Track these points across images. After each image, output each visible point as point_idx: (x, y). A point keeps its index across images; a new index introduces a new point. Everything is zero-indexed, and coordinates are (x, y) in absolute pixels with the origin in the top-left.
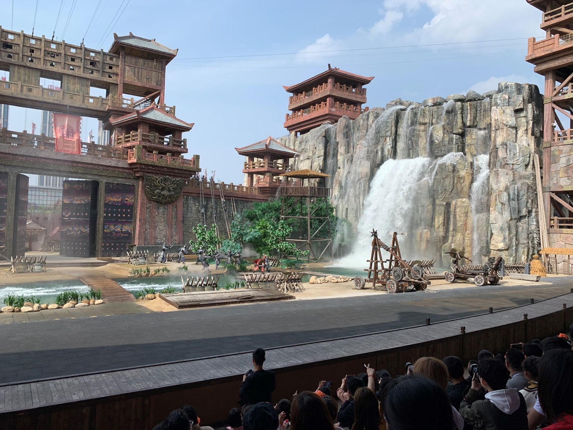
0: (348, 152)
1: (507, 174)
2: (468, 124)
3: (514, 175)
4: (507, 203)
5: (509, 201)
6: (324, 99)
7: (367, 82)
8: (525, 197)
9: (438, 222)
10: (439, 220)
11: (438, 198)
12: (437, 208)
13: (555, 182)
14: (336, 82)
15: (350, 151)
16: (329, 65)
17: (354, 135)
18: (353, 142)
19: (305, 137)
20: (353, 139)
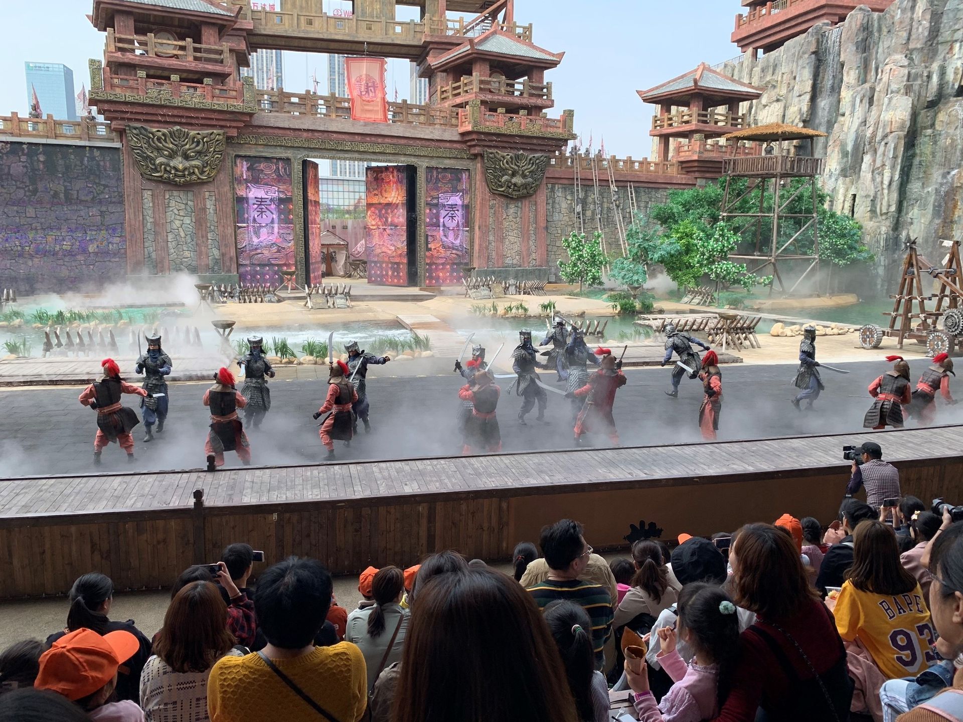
0: (865, 81)
15: (868, 77)
18: (876, 59)
19: (773, 57)
20: (877, 53)
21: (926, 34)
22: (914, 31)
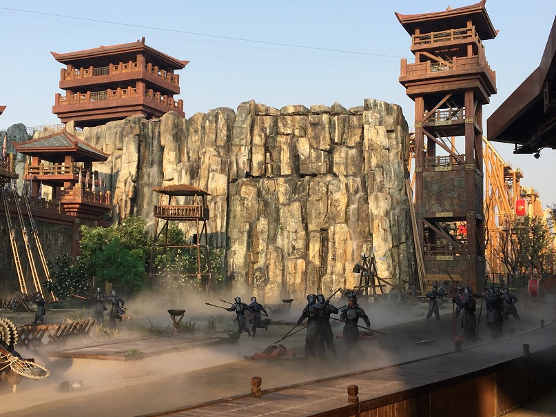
0: (180, 161)
1: (386, 199)
2: (336, 140)
3: (392, 199)
4: (389, 230)
5: (390, 227)
8: (403, 223)
9: (314, 250)
10: (315, 248)
11: (311, 223)
12: (312, 235)
13: (428, 209)
15: (182, 158)
16: (143, 39)
18: (187, 147)
20: (187, 143)
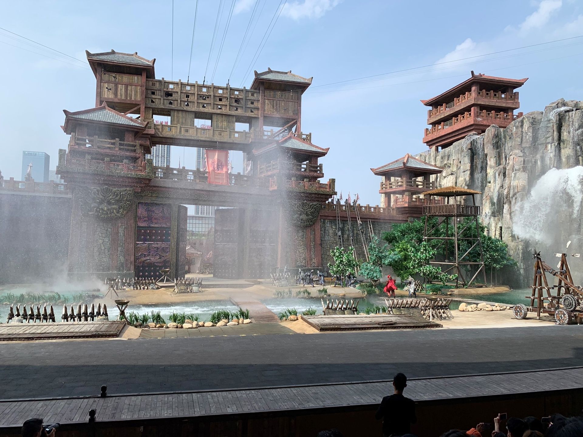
0: (500, 164)
6: (468, 109)
7: (519, 84)
14: (481, 90)
15: (502, 162)
16: (472, 72)
17: (506, 144)
18: (505, 153)
19: (447, 151)
20: (505, 149)
21: (531, 139)
22: (524, 138)
